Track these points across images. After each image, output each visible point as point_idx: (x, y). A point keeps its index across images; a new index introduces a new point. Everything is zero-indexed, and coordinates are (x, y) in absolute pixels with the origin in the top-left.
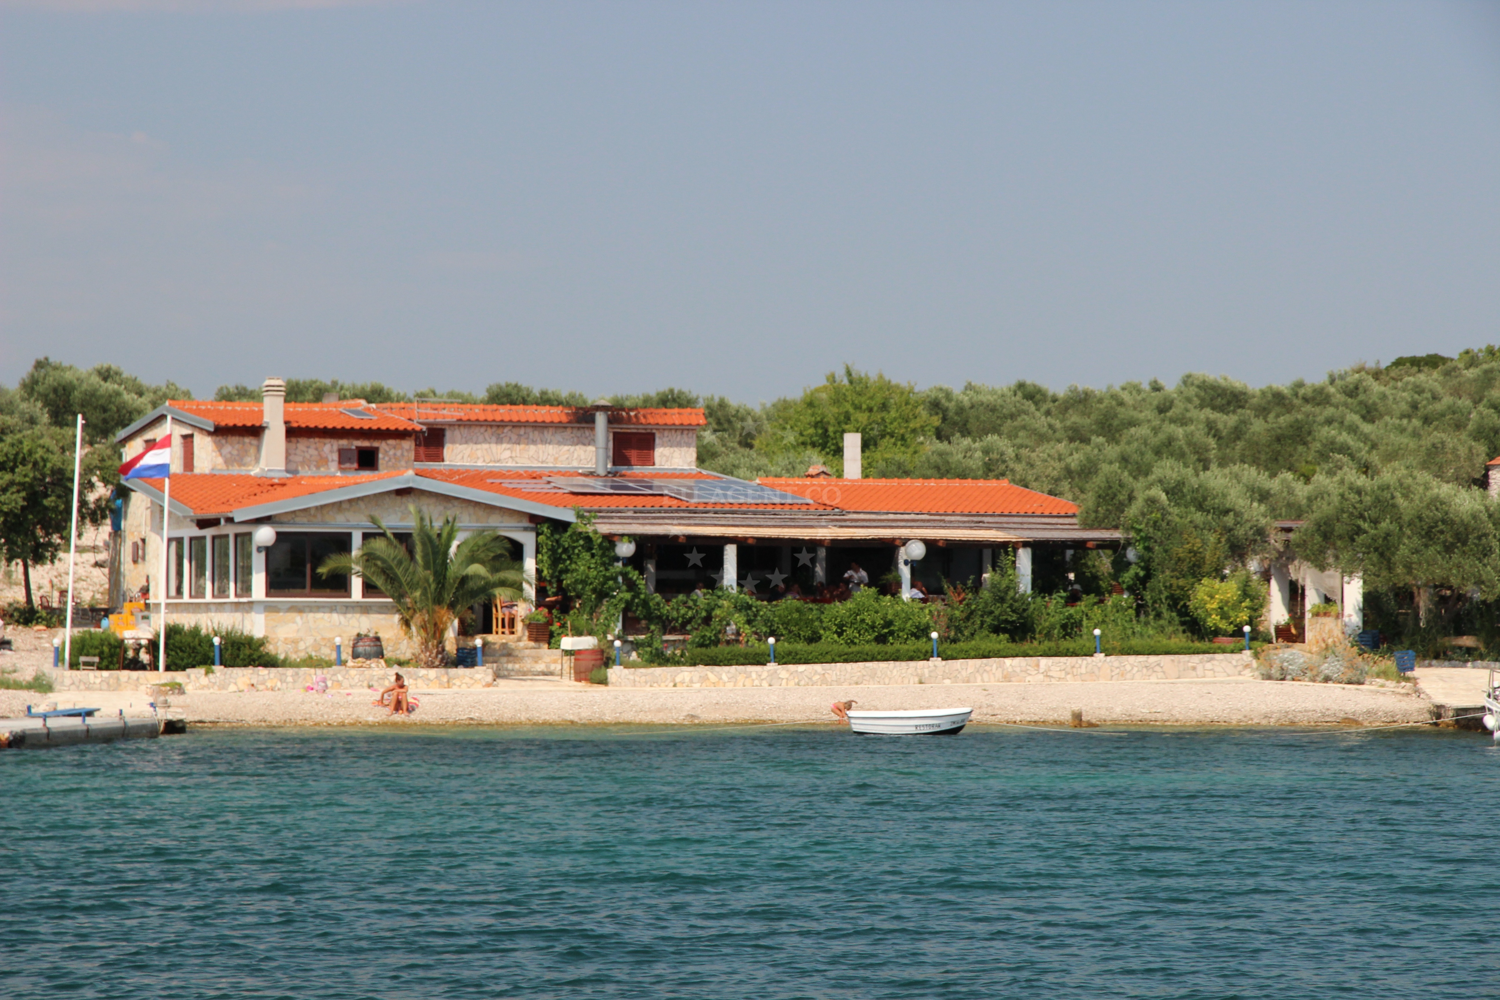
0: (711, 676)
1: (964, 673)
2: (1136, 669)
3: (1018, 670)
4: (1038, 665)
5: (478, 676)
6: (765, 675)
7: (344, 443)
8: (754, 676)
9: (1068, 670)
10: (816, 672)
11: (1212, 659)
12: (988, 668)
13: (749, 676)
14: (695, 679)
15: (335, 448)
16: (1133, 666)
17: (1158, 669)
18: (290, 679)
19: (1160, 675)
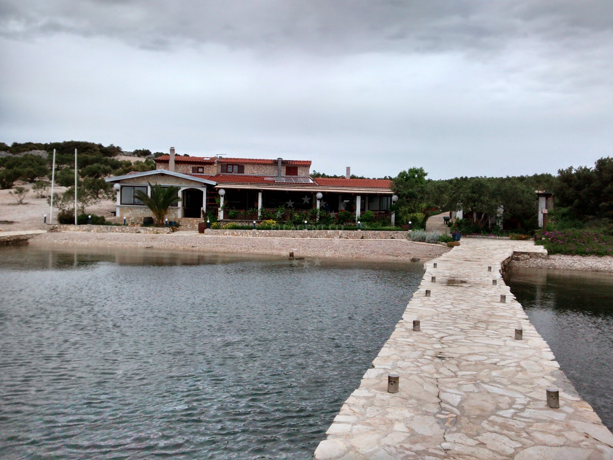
0: (235, 232)
1: (314, 235)
2: (371, 235)
3: (332, 234)
4: (338, 233)
5: (165, 230)
6: (251, 233)
7: (194, 166)
8: (248, 233)
9: (348, 235)
10: (267, 233)
11: (397, 233)
12: (322, 233)
13: (246, 233)
14: (230, 234)
15: (191, 167)
16: (370, 234)
17: (378, 235)
18: (109, 229)
19: (379, 237)
